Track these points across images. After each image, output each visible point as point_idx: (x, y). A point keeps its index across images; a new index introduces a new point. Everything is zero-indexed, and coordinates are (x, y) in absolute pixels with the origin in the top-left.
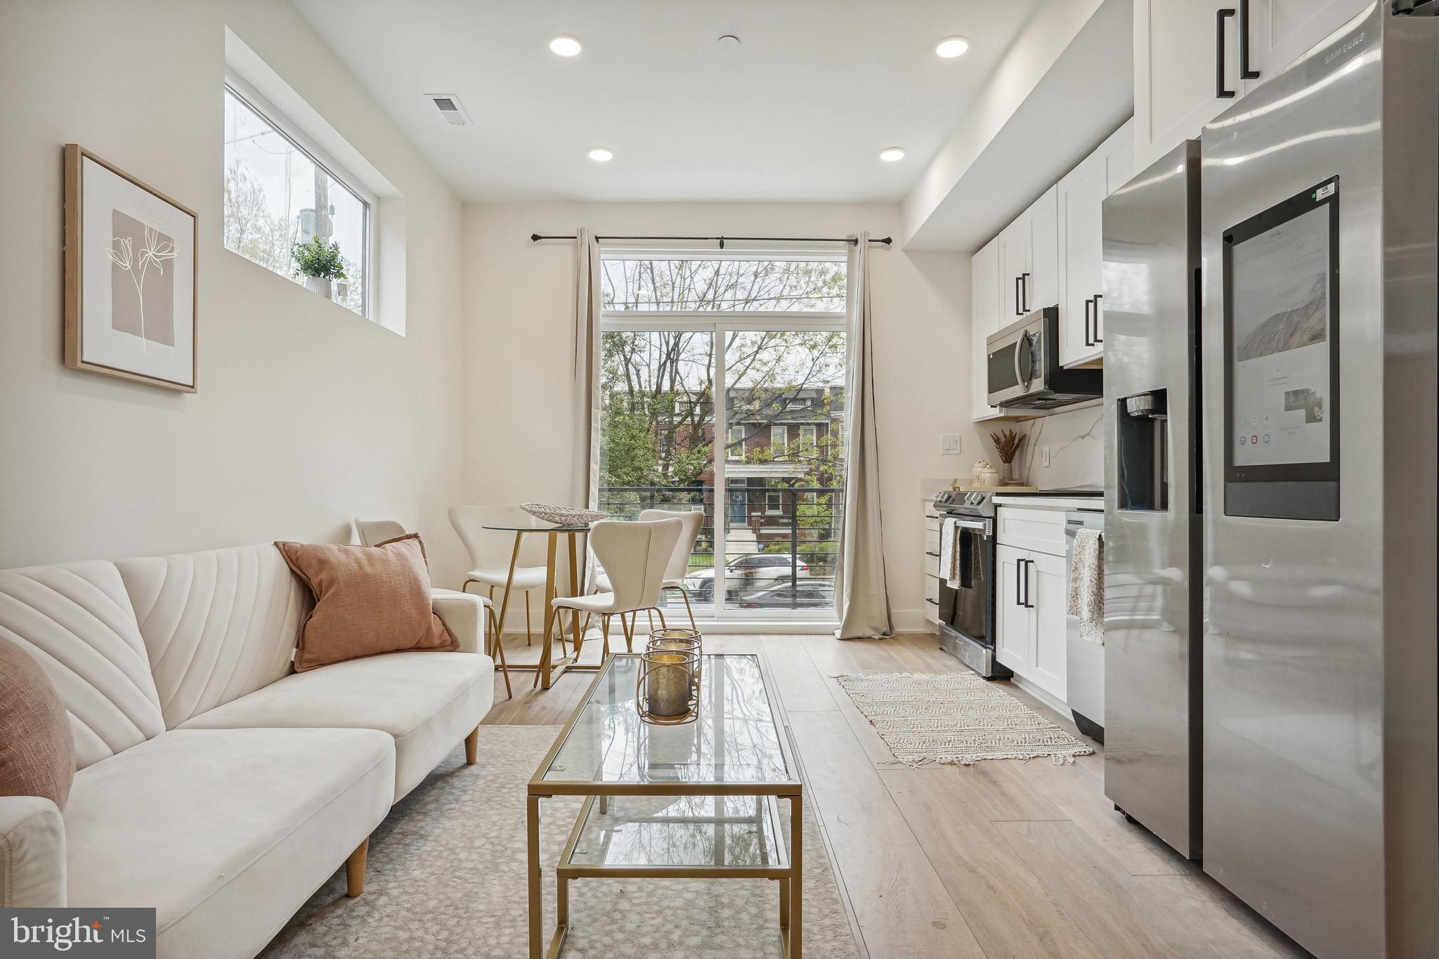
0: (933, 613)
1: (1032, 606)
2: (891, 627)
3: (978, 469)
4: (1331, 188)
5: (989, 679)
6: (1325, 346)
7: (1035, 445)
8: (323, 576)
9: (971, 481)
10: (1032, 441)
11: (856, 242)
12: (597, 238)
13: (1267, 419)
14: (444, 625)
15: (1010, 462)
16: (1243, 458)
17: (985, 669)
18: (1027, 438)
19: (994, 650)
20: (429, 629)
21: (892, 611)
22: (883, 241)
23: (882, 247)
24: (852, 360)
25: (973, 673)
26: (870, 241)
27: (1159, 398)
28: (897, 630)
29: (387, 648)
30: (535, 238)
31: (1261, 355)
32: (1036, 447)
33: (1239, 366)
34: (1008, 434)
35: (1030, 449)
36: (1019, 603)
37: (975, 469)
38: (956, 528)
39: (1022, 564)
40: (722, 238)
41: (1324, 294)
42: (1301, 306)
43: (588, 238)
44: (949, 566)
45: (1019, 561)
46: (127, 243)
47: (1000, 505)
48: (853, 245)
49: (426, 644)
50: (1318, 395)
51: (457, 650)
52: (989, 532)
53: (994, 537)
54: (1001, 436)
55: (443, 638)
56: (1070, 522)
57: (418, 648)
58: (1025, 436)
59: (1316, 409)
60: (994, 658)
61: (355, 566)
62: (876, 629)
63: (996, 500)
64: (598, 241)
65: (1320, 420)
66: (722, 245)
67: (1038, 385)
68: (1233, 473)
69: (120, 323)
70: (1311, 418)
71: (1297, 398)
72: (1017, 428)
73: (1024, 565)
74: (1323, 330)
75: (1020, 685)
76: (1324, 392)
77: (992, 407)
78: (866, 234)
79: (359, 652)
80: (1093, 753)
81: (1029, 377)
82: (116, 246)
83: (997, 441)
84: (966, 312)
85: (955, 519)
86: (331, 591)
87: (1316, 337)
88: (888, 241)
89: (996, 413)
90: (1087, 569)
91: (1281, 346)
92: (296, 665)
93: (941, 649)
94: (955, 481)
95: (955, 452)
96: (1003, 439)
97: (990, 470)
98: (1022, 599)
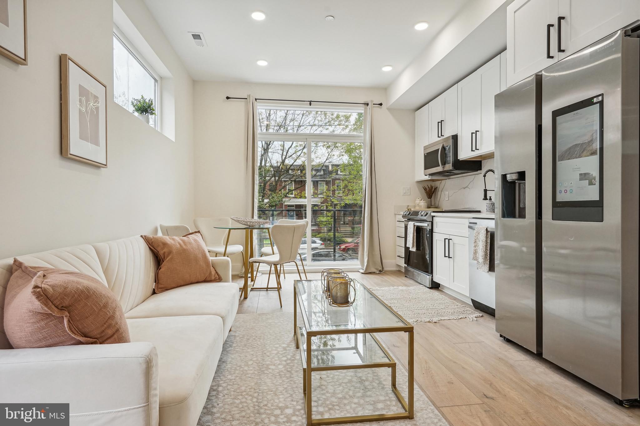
0: (402, 263)
1: (451, 258)
2: (383, 268)
3: (418, 201)
4: (600, 98)
5: (430, 288)
6: (596, 158)
7: (442, 191)
8: (166, 250)
9: (415, 207)
10: (440, 190)
11: (368, 104)
12: (256, 99)
13: (571, 183)
14: (215, 271)
15: (431, 198)
16: (559, 199)
17: (428, 284)
18: (438, 188)
19: (432, 276)
20: (210, 273)
21: (383, 261)
22: (379, 104)
23: (378, 107)
24: (366, 155)
25: (423, 286)
26: (373, 104)
27: (522, 175)
28: (385, 269)
29: (194, 281)
30: (228, 98)
31: (569, 159)
32: (442, 192)
33: (559, 163)
34: (430, 186)
35: (439, 193)
36: (445, 256)
37: (416, 201)
38: (414, 226)
39: (447, 241)
40: (311, 101)
41: (597, 138)
42: (586, 141)
43: (252, 99)
44: (411, 242)
45: (445, 239)
46: (84, 99)
47: (434, 216)
48: (366, 106)
49: (209, 279)
50: (594, 175)
51: (221, 281)
52: (429, 228)
53: (432, 231)
54: (427, 187)
55: (215, 277)
56: (470, 223)
57: (205, 281)
58: (437, 187)
59: (593, 180)
60: (432, 279)
61: (178, 246)
62: (377, 269)
63: (433, 214)
64: (256, 101)
65: (595, 184)
66: (310, 104)
67: (449, 167)
68: (556, 204)
69: (83, 137)
70: (591, 183)
71: (584, 176)
72: (433, 184)
73: (448, 241)
74: (596, 151)
75: (443, 290)
76: (595, 173)
77: (425, 175)
78: (372, 101)
79: (183, 284)
80: (482, 316)
81: (444, 163)
82: (80, 101)
83: (425, 189)
84: (413, 135)
85: (414, 222)
86: (169, 257)
87: (594, 153)
88: (381, 104)
89: (427, 178)
90: (481, 242)
91: (578, 156)
92: (156, 290)
93: (406, 276)
94: (408, 206)
95: (408, 194)
96: (428, 189)
97: (424, 202)
98: (447, 255)
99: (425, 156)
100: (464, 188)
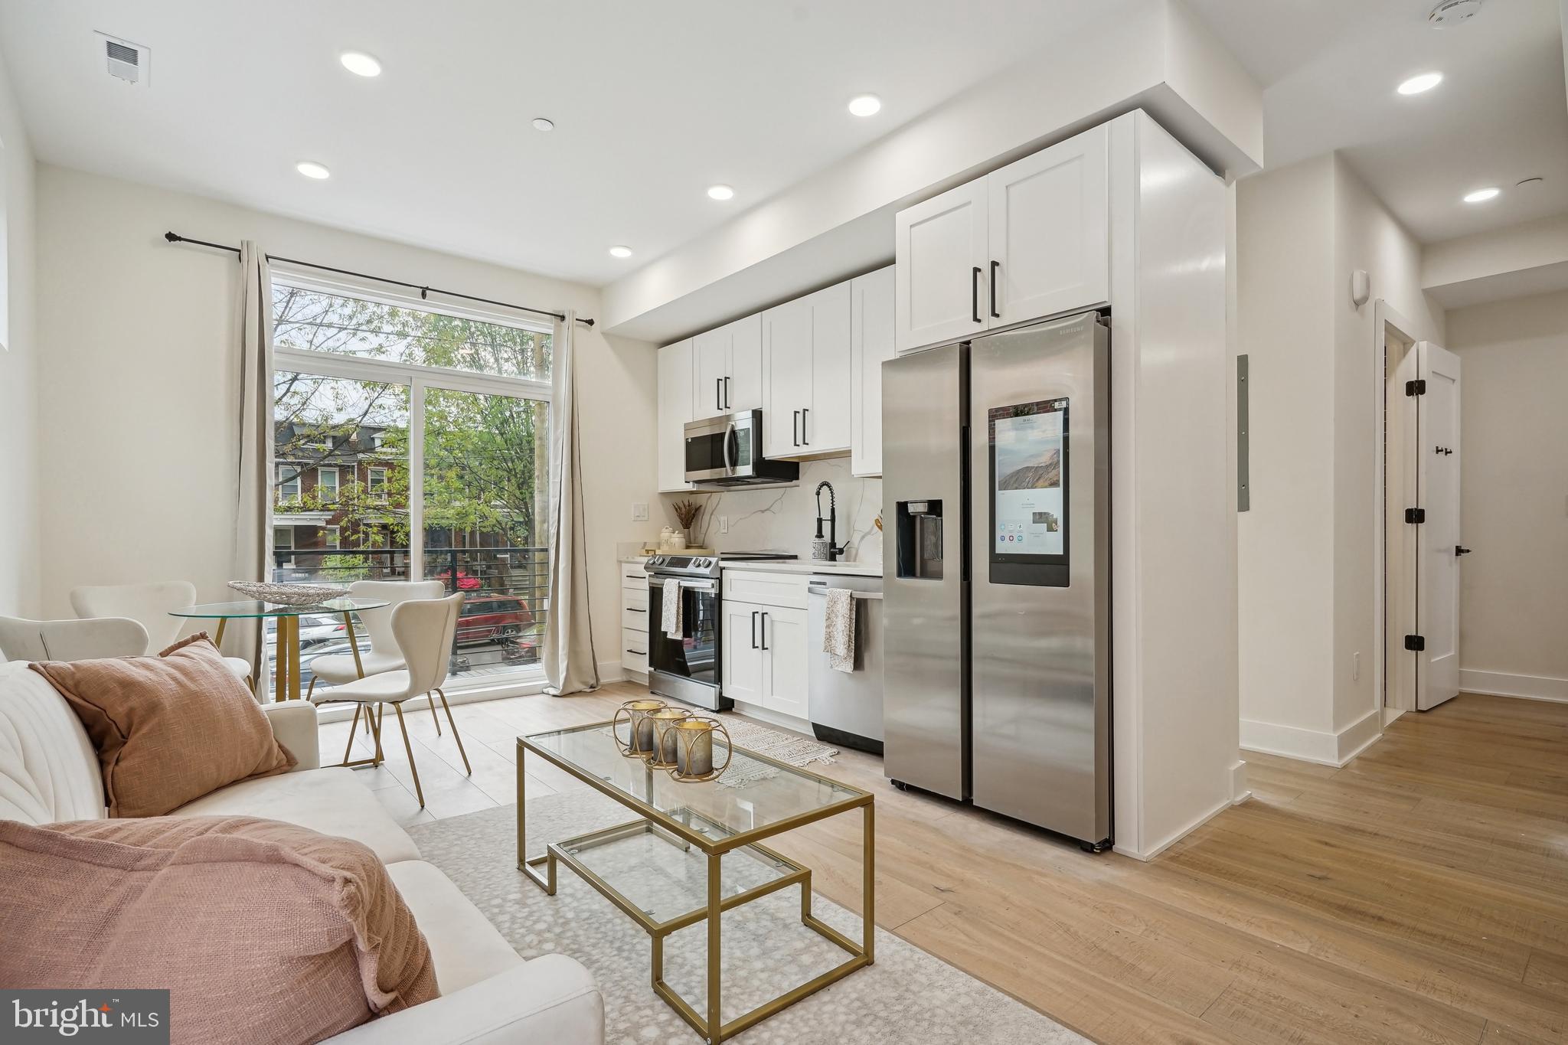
0: (643, 666)
1: (767, 649)
2: (597, 680)
3: (665, 534)
4: (1064, 405)
5: (718, 712)
6: (1060, 490)
7: (712, 514)
8: (135, 702)
9: (659, 545)
10: (708, 511)
11: (563, 318)
12: (267, 258)
13: (1020, 527)
14: (277, 741)
15: (689, 528)
16: (1002, 548)
17: (713, 704)
18: (703, 508)
19: (721, 688)
20: (266, 752)
21: (598, 664)
22: (586, 321)
23: (583, 326)
24: (560, 430)
25: (699, 709)
26: (577, 320)
27: (935, 507)
28: (603, 681)
29: (226, 781)
30: (171, 237)
31: (1016, 488)
32: (713, 517)
33: (999, 493)
34: (687, 504)
35: (706, 518)
36: (754, 647)
37: (663, 535)
38: (680, 587)
39: (758, 618)
40: (427, 288)
41: (1059, 461)
42: (1043, 465)
43: (253, 258)
44: (674, 620)
45: (754, 613)
47: (724, 568)
48: (559, 321)
49: (262, 769)
50: (1055, 517)
51: (293, 770)
52: (713, 592)
53: (719, 596)
54: (681, 506)
55: (279, 758)
56: (811, 583)
57: (256, 775)
58: (701, 506)
59: (1054, 524)
60: (721, 693)
61: (173, 685)
62: (584, 683)
63: (722, 564)
64: (268, 261)
65: (1057, 531)
66: (424, 295)
67: (745, 470)
68: (995, 558)
70: (1050, 529)
71: (1040, 517)
72: (692, 499)
73: (760, 620)
74: (1058, 481)
75: (744, 713)
76: (1058, 514)
77: (686, 482)
78: (574, 312)
80: (839, 752)
81: (734, 463)
83: (677, 509)
84: (653, 395)
85: (678, 581)
87: (1054, 484)
88: (591, 322)
89: (690, 487)
90: (840, 618)
91: (1030, 485)
93: (652, 693)
94: (645, 544)
95: (643, 519)
96: (684, 509)
97: (681, 535)
98: (758, 643)
99: (687, 443)
100: (763, 512)
